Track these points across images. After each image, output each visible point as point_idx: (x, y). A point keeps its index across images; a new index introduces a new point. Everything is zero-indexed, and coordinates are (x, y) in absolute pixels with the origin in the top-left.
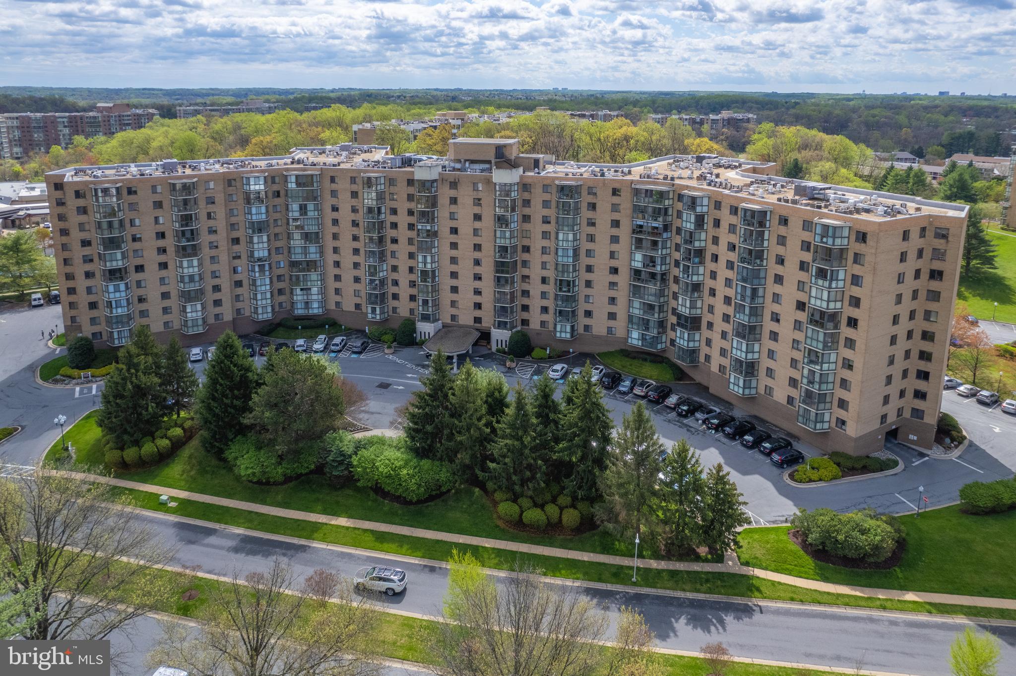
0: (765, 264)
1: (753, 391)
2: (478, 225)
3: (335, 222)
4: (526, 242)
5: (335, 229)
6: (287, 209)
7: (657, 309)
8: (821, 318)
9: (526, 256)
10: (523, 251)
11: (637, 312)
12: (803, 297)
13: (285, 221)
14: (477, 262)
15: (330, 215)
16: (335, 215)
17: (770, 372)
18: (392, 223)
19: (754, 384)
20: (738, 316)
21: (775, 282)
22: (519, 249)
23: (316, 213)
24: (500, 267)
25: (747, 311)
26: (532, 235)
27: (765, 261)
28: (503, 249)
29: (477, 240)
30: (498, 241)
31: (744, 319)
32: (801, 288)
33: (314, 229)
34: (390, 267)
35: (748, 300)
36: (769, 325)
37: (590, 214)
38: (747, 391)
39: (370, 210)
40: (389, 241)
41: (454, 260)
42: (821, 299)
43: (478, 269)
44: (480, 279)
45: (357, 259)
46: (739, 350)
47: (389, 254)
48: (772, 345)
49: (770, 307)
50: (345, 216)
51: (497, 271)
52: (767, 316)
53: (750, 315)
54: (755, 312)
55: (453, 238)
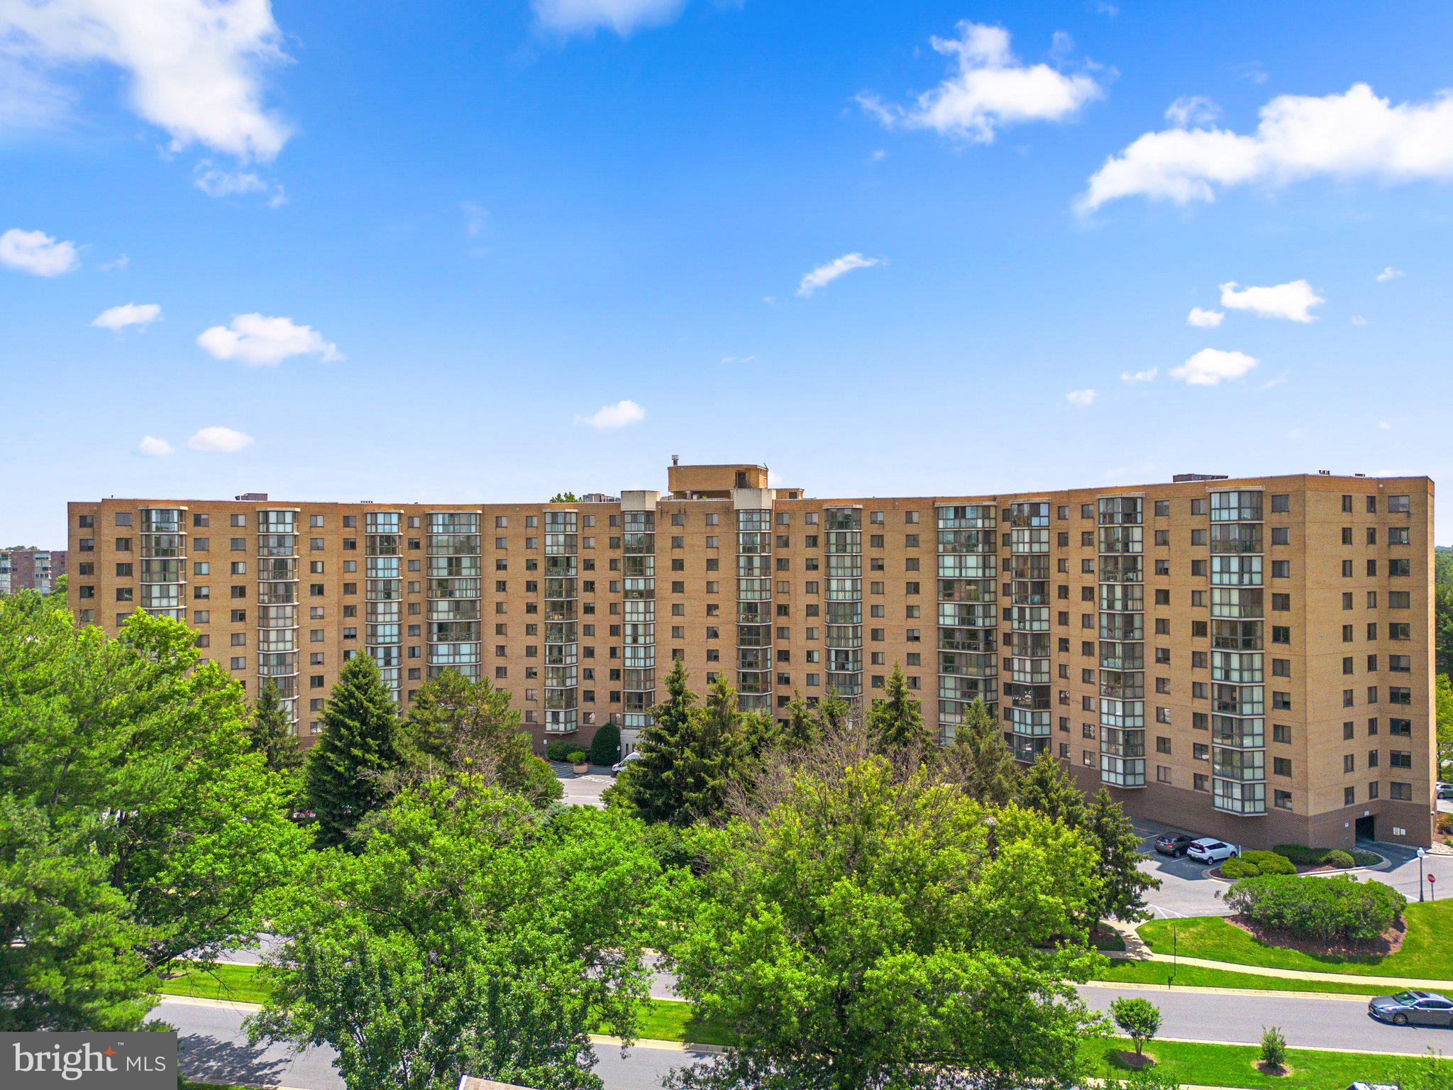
0: (1140, 579)
1: (1140, 780)
2: (712, 575)
3: (501, 586)
4: (783, 600)
5: (501, 597)
6: (430, 567)
7: (981, 686)
8: (1232, 634)
9: (783, 621)
10: (779, 613)
11: (950, 694)
12: (1200, 614)
13: (424, 585)
14: (713, 634)
15: (493, 575)
16: (501, 575)
17: (1163, 745)
18: (586, 583)
19: (1139, 767)
20: (1105, 663)
21: (1157, 602)
22: (774, 609)
23: (473, 571)
24: (748, 635)
25: (1119, 649)
26: (792, 588)
27: (1140, 574)
28: (751, 608)
29: (712, 599)
30: (743, 595)
31: (1116, 664)
32: (1197, 602)
33: (470, 594)
34: (581, 651)
35: (1118, 633)
36: (1153, 670)
37: (875, 553)
38: (1130, 780)
39: (554, 561)
40: (581, 610)
41: (676, 631)
42: (1230, 605)
43: (713, 644)
44: (716, 658)
45: (531, 641)
46: (1112, 715)
47: (580, 630)
48: (1161, 699)
49: (1153, 641)
50: (517, 575)
51: (742, 642)
52: (1150, 657)
53: (1124, 658)
54: (1132, 652)
55: (676, 598)
